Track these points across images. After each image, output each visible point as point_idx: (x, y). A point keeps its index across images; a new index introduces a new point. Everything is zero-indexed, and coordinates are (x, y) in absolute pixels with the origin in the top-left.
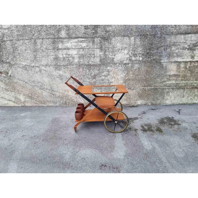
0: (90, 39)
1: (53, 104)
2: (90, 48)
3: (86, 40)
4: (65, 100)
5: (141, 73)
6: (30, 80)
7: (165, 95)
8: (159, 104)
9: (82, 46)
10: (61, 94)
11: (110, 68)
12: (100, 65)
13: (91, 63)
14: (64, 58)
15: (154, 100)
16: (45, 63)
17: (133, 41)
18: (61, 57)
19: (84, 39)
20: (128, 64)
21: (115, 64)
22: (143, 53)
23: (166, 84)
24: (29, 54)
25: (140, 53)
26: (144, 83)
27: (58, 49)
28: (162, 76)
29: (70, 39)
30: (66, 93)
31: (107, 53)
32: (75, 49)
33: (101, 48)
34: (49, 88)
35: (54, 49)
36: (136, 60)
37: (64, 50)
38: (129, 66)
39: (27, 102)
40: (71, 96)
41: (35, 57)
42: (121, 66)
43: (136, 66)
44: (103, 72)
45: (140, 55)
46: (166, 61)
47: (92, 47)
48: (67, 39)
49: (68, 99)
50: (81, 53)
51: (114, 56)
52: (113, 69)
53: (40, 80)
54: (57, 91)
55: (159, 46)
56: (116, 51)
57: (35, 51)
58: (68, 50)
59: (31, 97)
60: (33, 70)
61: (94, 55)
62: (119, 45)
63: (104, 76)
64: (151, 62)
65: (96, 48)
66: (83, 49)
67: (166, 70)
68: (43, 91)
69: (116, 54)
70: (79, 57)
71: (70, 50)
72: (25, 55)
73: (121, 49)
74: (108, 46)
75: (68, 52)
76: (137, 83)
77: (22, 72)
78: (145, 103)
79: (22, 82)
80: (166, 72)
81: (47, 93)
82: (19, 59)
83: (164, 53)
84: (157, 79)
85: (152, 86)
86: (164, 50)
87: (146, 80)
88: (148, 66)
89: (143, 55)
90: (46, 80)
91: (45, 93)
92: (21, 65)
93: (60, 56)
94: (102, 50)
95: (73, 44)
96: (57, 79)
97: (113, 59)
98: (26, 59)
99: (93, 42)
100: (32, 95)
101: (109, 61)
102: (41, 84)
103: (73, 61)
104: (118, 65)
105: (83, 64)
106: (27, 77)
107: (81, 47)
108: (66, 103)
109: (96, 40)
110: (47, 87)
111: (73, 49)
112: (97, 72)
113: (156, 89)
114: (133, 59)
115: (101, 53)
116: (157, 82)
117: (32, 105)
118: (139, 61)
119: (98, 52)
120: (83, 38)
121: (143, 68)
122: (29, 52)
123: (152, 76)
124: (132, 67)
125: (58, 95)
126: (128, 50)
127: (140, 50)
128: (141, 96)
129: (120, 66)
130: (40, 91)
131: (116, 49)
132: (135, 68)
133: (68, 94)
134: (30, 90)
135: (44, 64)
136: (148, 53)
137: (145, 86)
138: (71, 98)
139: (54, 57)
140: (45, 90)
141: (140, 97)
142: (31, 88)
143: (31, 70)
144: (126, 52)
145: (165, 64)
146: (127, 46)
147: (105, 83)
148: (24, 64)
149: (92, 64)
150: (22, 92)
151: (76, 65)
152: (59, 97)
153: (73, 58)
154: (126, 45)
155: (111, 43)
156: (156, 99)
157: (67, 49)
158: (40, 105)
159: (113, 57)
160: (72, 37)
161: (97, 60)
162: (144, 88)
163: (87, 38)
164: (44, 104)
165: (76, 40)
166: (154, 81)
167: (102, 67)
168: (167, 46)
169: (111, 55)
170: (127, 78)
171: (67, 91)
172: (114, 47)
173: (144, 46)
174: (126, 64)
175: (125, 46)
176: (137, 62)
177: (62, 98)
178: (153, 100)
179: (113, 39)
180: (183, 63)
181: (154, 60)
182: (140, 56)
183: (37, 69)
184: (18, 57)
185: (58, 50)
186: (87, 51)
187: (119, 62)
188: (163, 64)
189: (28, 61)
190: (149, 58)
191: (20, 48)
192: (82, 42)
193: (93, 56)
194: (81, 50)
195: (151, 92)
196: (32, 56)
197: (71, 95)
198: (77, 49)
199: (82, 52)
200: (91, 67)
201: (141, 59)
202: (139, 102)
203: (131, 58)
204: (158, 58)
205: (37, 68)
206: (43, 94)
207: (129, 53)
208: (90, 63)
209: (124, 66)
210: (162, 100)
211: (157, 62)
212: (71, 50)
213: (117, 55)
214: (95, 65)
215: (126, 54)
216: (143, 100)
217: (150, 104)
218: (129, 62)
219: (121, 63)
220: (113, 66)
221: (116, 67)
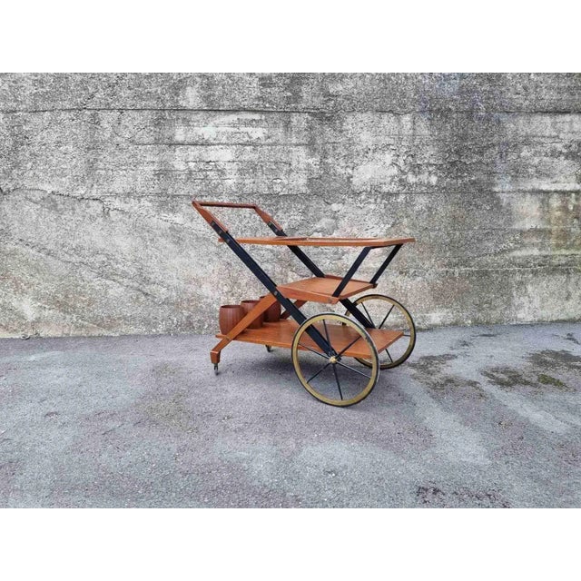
0: (276, 116)
1: (142, 329)
2: (275, 144)
3: (263, 117)
4: (186, 313)
5: (437, 223)
6: (63, 246)
7: (514, 294)
8: (499, 323)
9: (250, 137)
10: (174, 294)
11: (341, 205)
12: (309, 196)
13: (279, 190)
14: (190, 172)
15: (479, 308)
16: (125, 186)
17: (409, 127)
18: (182, 168)
19: (257, 117)
20: (397, 194)
21: (357, 194)
22: (440, 162)
23: (514, 257)
24: (68, 156)
25: (432, 161)
26: (448, 254)
27: (172, 144)
28: (500, 233)
29: (213, 114)
30: (192, 288)
31: (330, 160)
32: (228, 145)
33: (311, 146)
34: (132, 271)
35: (156, 142)
36: (421, 184)
37: (193, 148)
38: (399, 200)
39: (47, 323)
40: (209, 301)
41: (91, 167)
42: (376, 200)
43: (421, 202)
44: (319, 219)
45: (430, 169)
46: (507, 187)
47: (281, 141)
48: (201, 113)
49: (198, 310)
50: (245, 157)
51: (353, 169)
53: (101, 244)
54: (161, 283)
55: (485, 144)
56: (358, 155)
57: (94, 147)
58: (203, 147)
59: (63, 306)
60: (78, 210)
61: (290, 164)
62: (366, 138)
63: (322, 230)
64: (463, 190)
65: (297, 145)
66: (254, 145)
67: (511, 214)
68: (108, 282)
69: (359, 162)
70: (239, 170)
71: (213, 147)
72: (54, 161)
73: (372, 148)
74: (333, 140)
75: (205, 155)
76: (425, 255)
77: (39, 215)
78: (454, 321)
79: (33, 252)
80: (510, 221)
81: (122, 289)
82: (32, 172)
83: (501, 167)
84: (486, 243)
85: (473, 263)
86: (501, 157)
87: (453, 245)
88: (455, 201)
89: (439, 167)
90: (124, 244)
91: (116, 291)
92: (36, 193)
93: (177, 167)
94: (315, 150)
95: (222, 129)
96: (163, 241)
97: (348, 178)
98: (58, 172)
99: (287, 125)
100: (66, 297)
101: (338, 185)
102: (105, 259)
103: (219, 184)
104: (363, 197)
105: (252, 193)
106: (54, 235)
107: (247, 139)
108: (191, 324)
109: (295, 119)
110: (126, 268)
111: (222, 144)
112: (298, 218)
113: (486, 273)
114: (411, 179)
115: (310, 161)
116: (484, 252)
117: (66, 331)
118: (429, 186)
119: (301, 157)
120: (255, 111)
121: (443, 210)
122: (71, 148)
123: (470, 232)
124: (408, 204)
125: (163, 297)
126: (393, 152)
127: (429, 154)
128: (439, 297)
129: (372, 200)
130: (97, 283)
131: (359, 148)
132: (416, 208)
133: (199, 292)
134: (61, 280)
135: (121, 191)
136: (453, 164)
137: (450, 265)
138: (209, 305)
139: (156, 167)
140: (116, 278)
141: (436, 299)
142: (65, 272)
143: (73, 209)
144: (388, 158)
145: (504, 198)
146: (392, 142)
148: (49, 188)
149: (282, 194)
150: (30, 285)
151: (231, 195)
152: (166, 302)
153: (222, 172)
154: (387, 139)
155: (341, 132)
156: (487, 305)
157: (202, 145)
158: (96, 333)
159: (350, 171)
160: (221, 108)
161: (299, 182)
162: (447, 272)
163: (269, 112)
164: (110, 328)
165: (233, 118)
166: (478, 248)
167: (314, 204)
168: (508, 145)
169: (342, 167)
171: (197, 281)
172: (351, 143)
173: (441, 144)
174: (390, 194)
175: (385, 140)
176: (423, 188)
177: (178, 305)
178: (479, 311)
179: (350, 119)
180: (555, 196)
181: (474, 183)
182: (430, 173)
183: (96, 207)
184: (30, 164)
185: (170, 145)
186: (266, 151)
187: (369, 189)
188: (498, 199)
189: (64, 179)
190: (457, 178)
191: (39, 137)
192: (250, 123)
193: (286, 168)
194: (248, 148)
195: (471, 283)
196: (81, 163)
197: (211, 294)
198: (234, 147)
199: (249, 155)
200: (278, 202)
201: (434, 180)
202: (436, 317)
203: (404, 177)
204: (484, 178)
205: (96, 203)
206: (111, 292)
207: (397, 160)
208: (277, 189)
209: (384, 201)
210: (506, 309)
211: (481, 191)
212: (216, 147)
213: (361, 168)
214: (291, 195)
215: (388, 164)
216: (448, 310)
217: (470, 322)
218: (400, 188)
219: (373, 191)
220: (350, 200)
221: (359, 205)
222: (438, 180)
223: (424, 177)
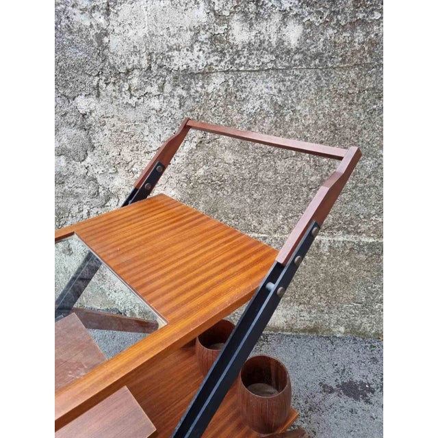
11: (92, 99)
20: (206, 74)
38: (210, 89)
42: (161, 88)
43: (262, 89)
52: (112, 109)
76: (264, 206)
78: (311, 325)
85: (363, 227)
88: (342, 88)
97: (99, 37)
101: (81, 55)
104: (135, 82)
114: (240, 34)
118: (281, 50)
121: (310, 110)
124: (231, 96)
129: (155, 89)
132: (248, 107)
147: (77, 196)
159: (102, 20)
169: (83, 11)
170: (201, 172)
174: (188, 75)
176: (267, 58)
182: (285, 15)
187: (144, 63)
190: (353, 25)
195: (353, 264)
203: (220, 30)
209: (179, 91)
216: (302, 307)
217: (342, 329)
218: (212, 59)
219: (154, 67)
220: (110, 87)
221: (127, 99)
222: (306, 36)
223: (269, 29)
